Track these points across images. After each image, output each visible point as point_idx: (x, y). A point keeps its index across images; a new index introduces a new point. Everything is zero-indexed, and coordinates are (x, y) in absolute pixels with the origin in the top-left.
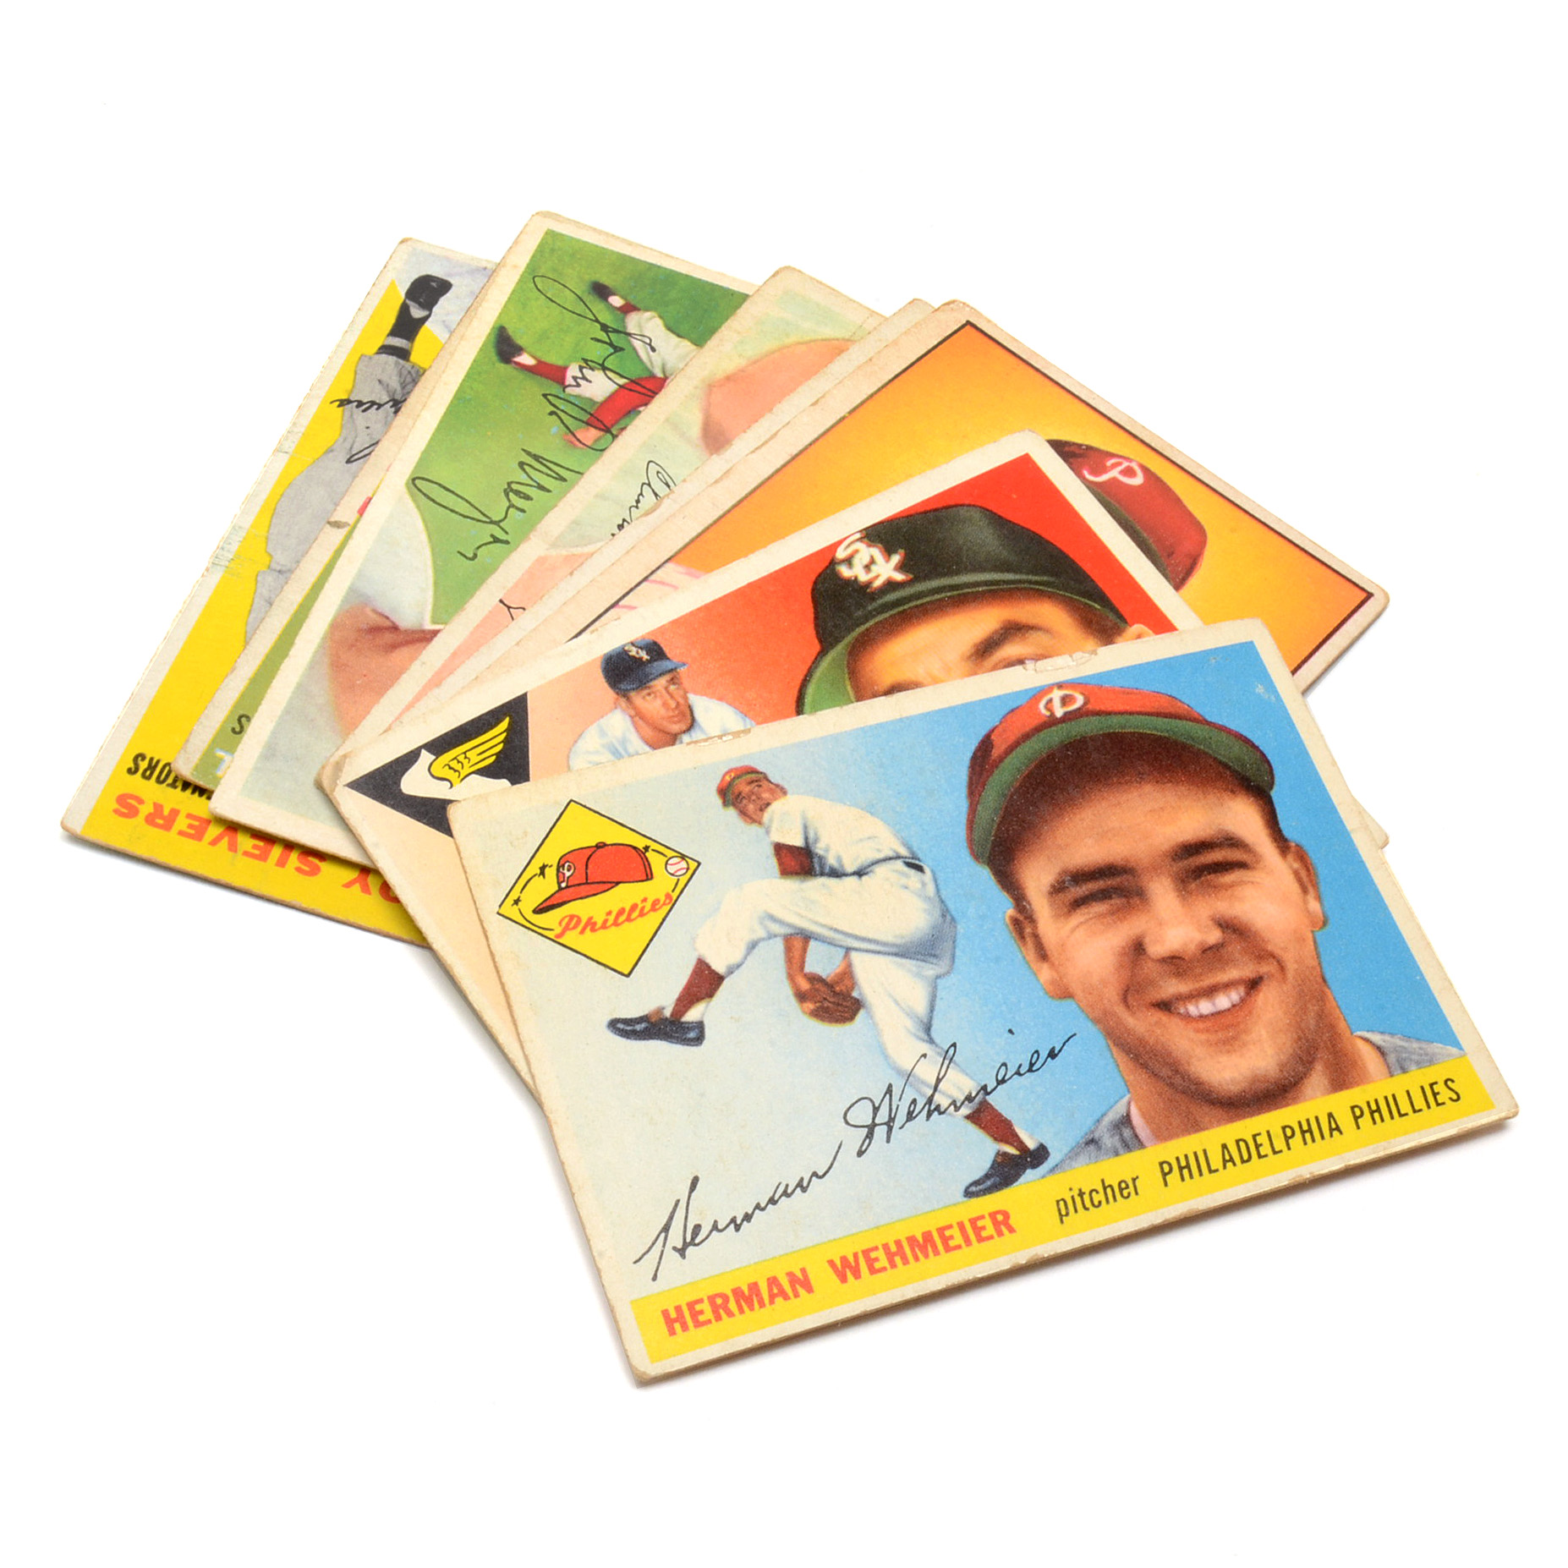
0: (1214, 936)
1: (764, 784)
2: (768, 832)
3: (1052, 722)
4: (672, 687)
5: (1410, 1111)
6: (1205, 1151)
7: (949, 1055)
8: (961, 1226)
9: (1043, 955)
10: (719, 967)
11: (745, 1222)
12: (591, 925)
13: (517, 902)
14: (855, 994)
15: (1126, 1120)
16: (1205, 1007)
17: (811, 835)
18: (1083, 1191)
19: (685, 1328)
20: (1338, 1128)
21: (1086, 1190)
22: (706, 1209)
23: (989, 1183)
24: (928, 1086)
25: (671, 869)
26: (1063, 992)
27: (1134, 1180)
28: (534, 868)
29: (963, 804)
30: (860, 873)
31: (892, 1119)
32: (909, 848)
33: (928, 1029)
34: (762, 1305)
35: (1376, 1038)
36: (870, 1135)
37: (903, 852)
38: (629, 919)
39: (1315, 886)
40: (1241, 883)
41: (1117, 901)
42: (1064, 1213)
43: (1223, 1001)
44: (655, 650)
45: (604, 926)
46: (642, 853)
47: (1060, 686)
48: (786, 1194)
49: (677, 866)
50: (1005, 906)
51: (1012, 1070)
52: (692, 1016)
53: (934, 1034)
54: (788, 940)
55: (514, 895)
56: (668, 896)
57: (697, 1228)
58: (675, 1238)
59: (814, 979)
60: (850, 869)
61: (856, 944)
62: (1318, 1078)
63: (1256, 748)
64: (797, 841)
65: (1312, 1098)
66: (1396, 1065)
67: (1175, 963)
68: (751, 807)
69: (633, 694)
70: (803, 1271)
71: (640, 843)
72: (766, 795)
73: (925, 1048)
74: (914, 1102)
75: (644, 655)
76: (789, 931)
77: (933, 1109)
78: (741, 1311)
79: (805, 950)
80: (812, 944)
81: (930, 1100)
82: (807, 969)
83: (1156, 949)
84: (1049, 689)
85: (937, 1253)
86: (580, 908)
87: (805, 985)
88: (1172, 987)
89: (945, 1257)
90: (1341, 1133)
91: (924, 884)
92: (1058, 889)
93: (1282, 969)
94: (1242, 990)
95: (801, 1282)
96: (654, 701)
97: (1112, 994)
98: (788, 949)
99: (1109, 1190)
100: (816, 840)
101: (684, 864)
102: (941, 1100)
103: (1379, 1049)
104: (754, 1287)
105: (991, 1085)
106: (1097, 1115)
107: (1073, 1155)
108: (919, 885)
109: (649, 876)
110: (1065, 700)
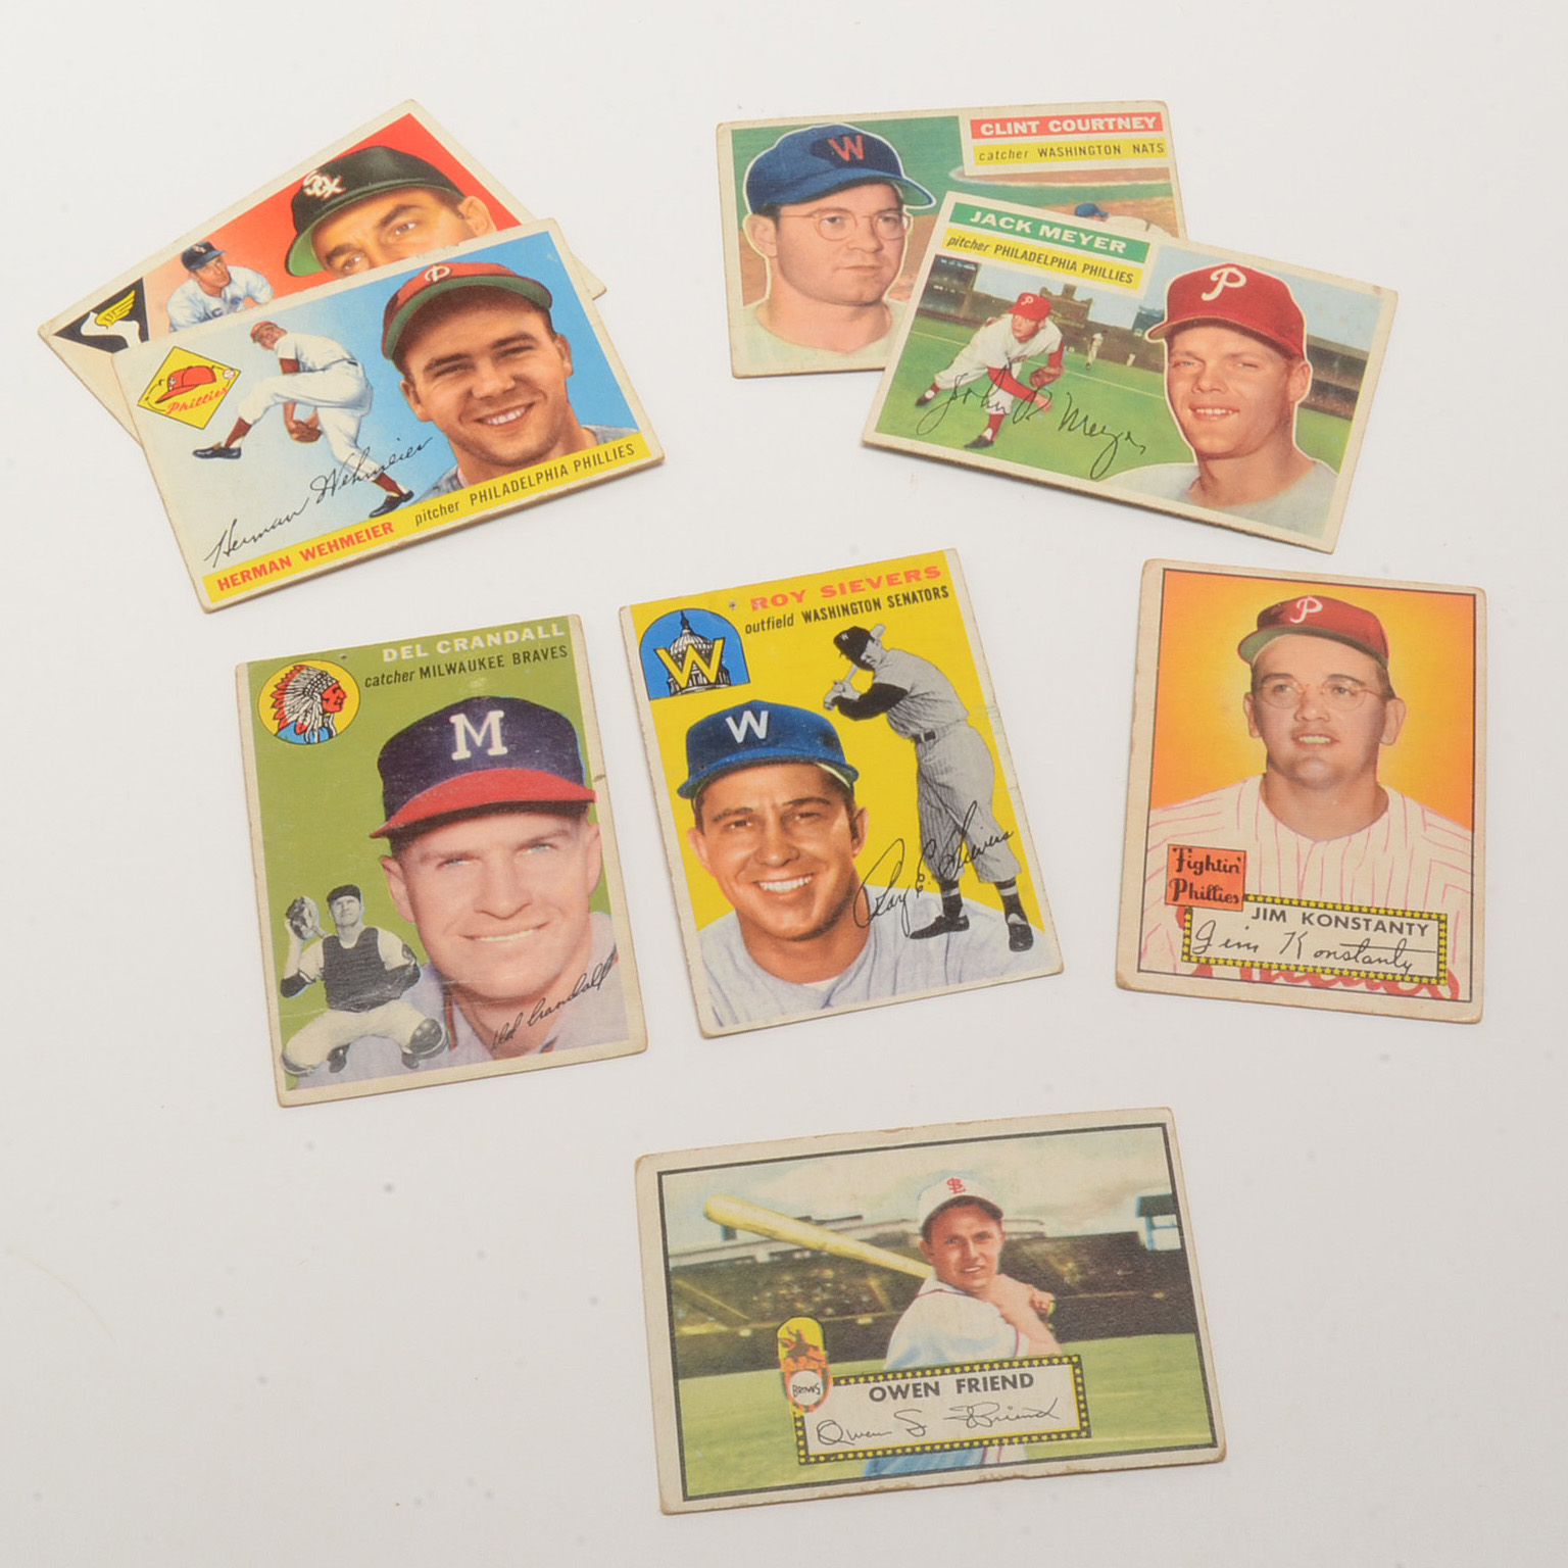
0: (511, 384)
1: (276, 330)
2: (276, 353)
3: (432, 283)
4: (219, 264)
5: (605, 461)
6: (495, 489)
7: (365, 454)
8: (367, 531)
9: (418, 401)
10: (249, 421)
11: (259, 538)
12: (185, 407)
13: (147, 399)
14: (319, 428)
15: (456, 476)
16: (502, 419)
17: (299, 354)
19: (228, 586)
20: (566, 472)
21: (431, 510)
22: (239, 534)
23: (382, 510)
25: (226, 376)
26: (427, 418)
27: (457, 504)
28: (156, 382)
29: (381, 331)
30: (323, 369)
31: (335, 485)
32: (350, 354)
33: (356, 441)
34: (266, 573)
35: (593, 428)
36: (323, 494)
37: (347, 356)
38: (204, 402)
39: (569, 355)
40: (528, 357)
41: (459, 371)
42: (419, 521)
43: (512, 416)
44: (209, 247)
45: (191, 406)
46: (211, 370)
47: (437, 265)
48: (280, 523)
49: (229, 374)
50: (400, 379)
51: (398, 457)
52: (234, 445)
53: (358, 443)
54: (285, 406)
55: (145, 396)
56: (224, 389)
57: (235, 543)
58: (225, 547)
59: (298, 422)
60: (319, 368)
61: (321, 404)
62: (558, 449)
63: (543, 287)
64: (293, 357)
65: (554, 458)
66: (599, 438)
67: (488, 400)
68: (268, 342)
69: (198, 271)
70: (287, 558)
71: (210, 365)
72: (276, 335)
73: (354, 450)
74: (347, 476)
75: (203, 250)
76: (285, 400)
77: (356, 478)
78: (256, 577)
79: (293, 409)
80: (298, 406)
81: (354, 475)
82: (295, 418)
83: (478, 394)
84: (431, 267)
85: (353, 543)
86: (179, 399)
87: (293, 426)
88: (486, 411)
89: (357, 545)
90: (567, 474)
91: (357, 371)
92: (428, 368)
93: (546, 397)
94: (523, 410)
95: (286, 562)
96: (209, 273)
97: (453, 418)
98: (285, 409)
99: (443, 509)
100: (302, 354)
101: (232, 373)
102: (360, 474)
103: (594, 433)
104: (263, 566)
105: (386, 465)
106: (441, 475)
107: (426, 494)
108: (355, 373)
109: (214, 380)
110: (439, 272)
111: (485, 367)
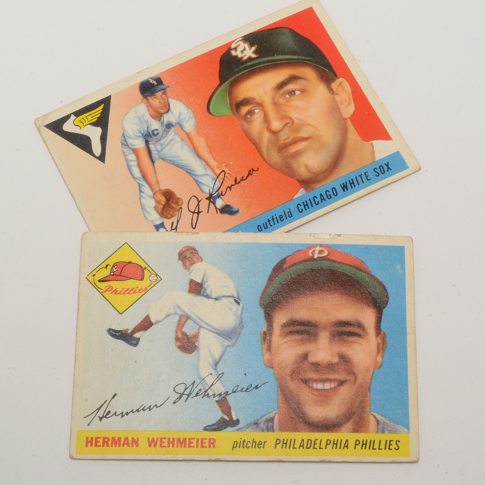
0: (336, 360)
1: (197, 256)
2: (190, 274)
3: (312, 259)
5: (377, 448)
6: (295, 440)
7: (220, 376)
8: (198, 440)
9: (269, 349)
10: (153, 320)
11: (126, 415)
12: (116, 292)
13: (94, 275)
14: (196, 344)
15: (272, 420)
16: (320, 386)
17: (205, 280)
18: (245, 441)
19: (91, 445)
20: (347, 447)
22: (114, 406)
23: (213, 427)
24: (208, 385)
25: (151, 279)
26: (270, 366)
27: (265, 442)
28: (104, 265)
30: (216, 299)
31: (190, 394)
32: (238, 294)
33: (216, 364)
34: (119, 446)
35: (379, 417)
36: (180, 397)
37: (235, 295)
38: (129, 293)
39: (383, 352)
40: (356, 342)
41: (305, 336)
42: (235, 446)
43: (327, 386)
45: (120, 293)
46: (143, 269)
47: (321, 246)
48: (143, 410)
49: (154, 278)
50: (263, 326)
51: (240, 388)
52: (137, 335)
53: (218, 367)
54: (181, 317)
55: (94, 273)
56: (146, 288)
57: (109, 412)
58: (101, 413)
59: (184, 334)
60: (213, 297)
61: (204, 325)
62: (349, 425)
63: (386, 290)
64: (199, 280)
65: (343, 432)
66: (381, 428)
67: (316, 366)
68: (188, 263)
69: (149, 98)
70: (138, 438)
71: (144, 266)
72: (195, 260)
73: (212, 371)
74: (200, 390)
75: (155, 83)
76: (182, 314)
77: (206, 394)
78: (112, 446)
79: (185, 322)
80: (189, 321)
81: (206, 391)
82: (183, 330)
83: (312, 359)
84: (316, 246)
85: (185, 446)
86: (114, 284)
87: (180, 335)
88: (312, 375)
89: (187, 449)
90: (348, 448)
91: (238, 310)
92: (285, 325)
93: (356, 380)
94: (336, 384)
95: (136, 442)
96: (156, 100)
97: (288, 371)
98: (180, 320)
99: (254, 443)
100: (206, 282)
101: (156, 278)
102: (210, 392)
103: (378, 421)
104: (119, 439)
105: (230, 392)
106: (263, 414)
107: (248, 426)
108: (236, 310)
109: (142, 279)
110: (320, 252)
111: (324, 338)
